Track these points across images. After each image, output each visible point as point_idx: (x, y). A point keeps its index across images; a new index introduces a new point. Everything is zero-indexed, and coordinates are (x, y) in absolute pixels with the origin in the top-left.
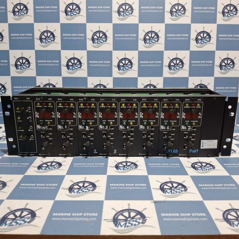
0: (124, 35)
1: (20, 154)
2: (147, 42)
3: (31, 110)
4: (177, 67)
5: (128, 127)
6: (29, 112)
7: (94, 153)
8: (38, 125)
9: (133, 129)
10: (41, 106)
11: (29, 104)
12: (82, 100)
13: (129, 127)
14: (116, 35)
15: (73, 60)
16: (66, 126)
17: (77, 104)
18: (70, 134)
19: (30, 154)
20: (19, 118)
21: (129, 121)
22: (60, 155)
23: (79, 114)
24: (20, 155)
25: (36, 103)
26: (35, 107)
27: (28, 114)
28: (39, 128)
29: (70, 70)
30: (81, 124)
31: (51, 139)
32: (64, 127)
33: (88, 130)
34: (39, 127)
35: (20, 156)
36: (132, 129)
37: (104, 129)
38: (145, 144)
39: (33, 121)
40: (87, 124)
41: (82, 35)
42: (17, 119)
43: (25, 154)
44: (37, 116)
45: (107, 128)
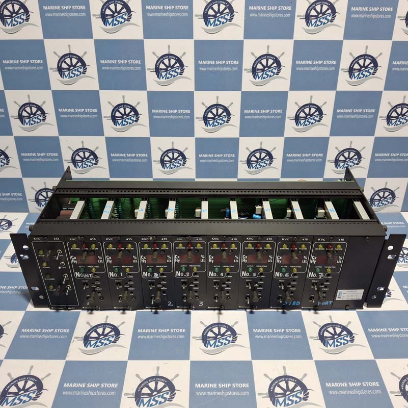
0: (215, 63)
1: (53, 307)
2: (258, 74)
3: (63, 254)
4: (310, 120)
6: (61, 256)
7: (169, 305)
8: (76, 273)
9: (231, 277)
10: (79, 249)
12: (147, 239)
13: (224, 274)
14: (200, 62)
15: (123, 108)
16: (121, 273)
17: (138, 245)
18: (129, 283)
19: (68, 307)
20: (45, 264)
21: (224, 266)
22: (115, 308)
23: (143, 257)
25: (71, 244)
26: (70, 249)
28: (79, 276)
29: (119, 125)
30: (145, 270)
31: (100, 289)
32: (119, 275)
33: (158, 277)
37: (184, 276)
38: (249, 295)
39: (68, 268)
40: (156, 270)
41: (137, 62)
42: (42, 266)
43: (60, 307)
44: (74, 261)
45: (188, 275)
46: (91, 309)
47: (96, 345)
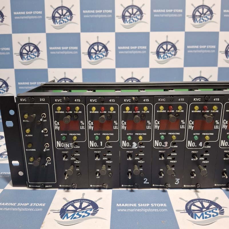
1: (31, 184)
3: (47, 118)
5: (201, 143)
6: (45, 121)
7: (144, 183)
8: (58, 142)
9: (210, 147)
10: (63, 112)
11: (44, 109)
12: (129, 100)
13: (203, 144)
16: (101, 142)
17: (120, 108)
18: (107, 154)
19: (45, 185)
20: (28, 131)
21: (204, 134)
22: (91, 186)
23: (123, 123)
24: (30, 186)
25: (56, 107)
26: (54, 112)
27: (42, 125)
28: (60, 146)
29: (92, 59)
30: (125, 138)
31: (78, 162)
32: (99, 144)
33: (136, 148)
34: (59, 144)
35: (30, 188)
36: (207, 147)
37: (162, 147)
38: (226, 170)
39: (50, 135)
40: (135, 139)
41: (109, 11)
42: (25, 133)
43: (38, 185)
44: (57, 128)
45: (166, 146)
46: (68, 187)
47: (73, 217)
